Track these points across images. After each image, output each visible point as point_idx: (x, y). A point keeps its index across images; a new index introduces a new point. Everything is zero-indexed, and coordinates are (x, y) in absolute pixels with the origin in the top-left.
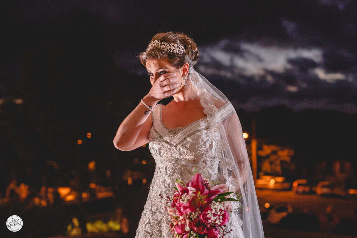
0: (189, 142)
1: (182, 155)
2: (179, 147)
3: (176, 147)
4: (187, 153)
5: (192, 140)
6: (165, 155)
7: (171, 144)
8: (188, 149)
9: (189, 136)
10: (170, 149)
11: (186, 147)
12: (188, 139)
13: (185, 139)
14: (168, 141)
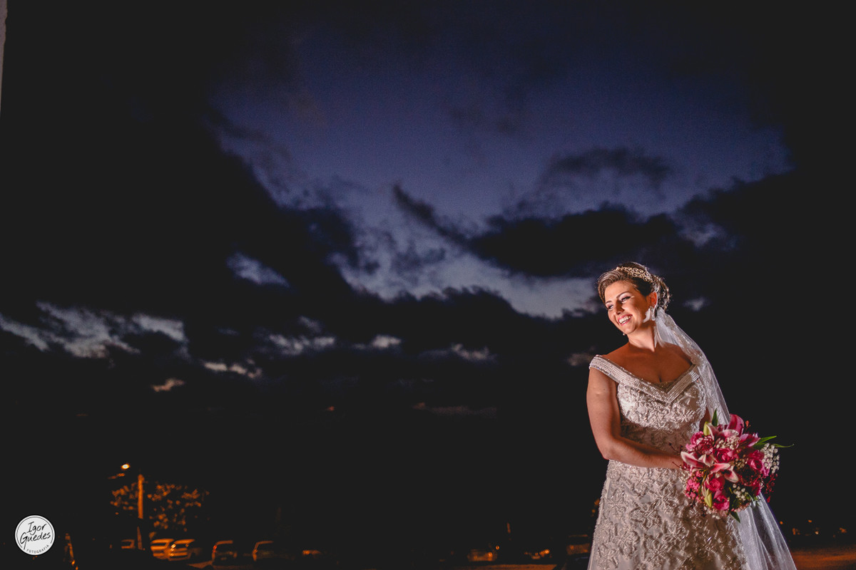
0: (688, 398)
1: (678, 415)
2: (675, 405)
3: (672, 405)
4: (686, 411)
5: (692, 395)
6: (654, 417)
7: (665, 403)
8: (688, 407)
9: (686, 390)
10: (662, 410)
11: (685, 405)
12: (687, 394)
13: (683, 394)
14: (660, 399)
